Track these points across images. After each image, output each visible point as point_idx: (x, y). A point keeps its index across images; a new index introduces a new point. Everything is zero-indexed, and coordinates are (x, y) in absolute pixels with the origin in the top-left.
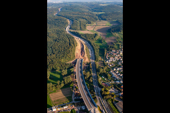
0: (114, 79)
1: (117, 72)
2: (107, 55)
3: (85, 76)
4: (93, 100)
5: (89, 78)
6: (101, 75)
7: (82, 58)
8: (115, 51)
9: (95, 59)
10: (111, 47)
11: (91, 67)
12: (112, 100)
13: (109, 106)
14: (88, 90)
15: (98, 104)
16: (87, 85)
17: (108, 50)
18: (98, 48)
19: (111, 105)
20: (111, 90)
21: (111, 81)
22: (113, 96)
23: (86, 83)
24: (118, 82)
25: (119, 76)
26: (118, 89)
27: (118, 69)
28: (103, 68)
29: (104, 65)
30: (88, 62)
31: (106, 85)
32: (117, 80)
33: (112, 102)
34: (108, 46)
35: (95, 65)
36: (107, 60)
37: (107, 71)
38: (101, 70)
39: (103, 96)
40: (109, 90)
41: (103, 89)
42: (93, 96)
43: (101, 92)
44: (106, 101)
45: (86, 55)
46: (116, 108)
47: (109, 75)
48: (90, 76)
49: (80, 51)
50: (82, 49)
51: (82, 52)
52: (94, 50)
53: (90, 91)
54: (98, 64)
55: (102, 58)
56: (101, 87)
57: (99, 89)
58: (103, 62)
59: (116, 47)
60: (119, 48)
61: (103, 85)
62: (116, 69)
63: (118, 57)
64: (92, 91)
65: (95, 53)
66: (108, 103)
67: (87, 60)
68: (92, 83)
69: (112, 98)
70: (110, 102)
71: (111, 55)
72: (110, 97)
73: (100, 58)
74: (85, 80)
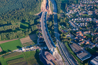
0: (71, 27)
1: (75, 22)
2: (68, 9)
3: (48, 25)
4: (53, 42)
5: (51, 27)
6: (61, 24)
7: (47, 11)
8: (74, 5)
9: (57, 11)
10: (71, 2)
11: (53, 18)
12: (68, 42)
13: (65, 47)
14: (50, 35)
15: (57, 45)
16: (49, 32)
17: (68, 4)
18: (60, 2)
19: (67, 46)
20: (68, 35)
21: (68, 29)
22: (69, 39)
23: (48, 30)
24: (74, 29)
25: (76, 25)
26: (73, 35)
27: (75, 20)
28: (63, 19)
29: (64, 16)
30: (52, 14)
31: (64, 32)
32: (74, 28)
33: (68, 44)
34: (69, 1)
35: (57, 16)
36: (67, 12)
37: (66, 21)
38: (61, 20)
39: (61, 40)
40: (67, 36)
41: (62, 35)
42: (54, 39)
43: (60, 37)
44: (64, 43)
45: (50, 8)
46: (71, 48)
47: (67, 24)
48: (52, 25)
49: (45, 5)
50: (47, 4)
51: (46, 7)
52: (57, 5)
53: (51, 36)
54: (59, 16)
55: (63, 11)
56: (60, 33)
57: (59, 34)
58: (64, 14)
59: (75, 2)
60: (78, 3)
61: (62, 31)
62: (74, 19)
63: (77, 10)
64: (53, 36)
65: (57, 7)
66: (64, 45)
67: (51, 13)
68: (54, 30)
69: (69, 41)
70: (66, 44)
71: (71, 8)
72: (67, 40)
73: (61, 11)
74: (48, 28)
